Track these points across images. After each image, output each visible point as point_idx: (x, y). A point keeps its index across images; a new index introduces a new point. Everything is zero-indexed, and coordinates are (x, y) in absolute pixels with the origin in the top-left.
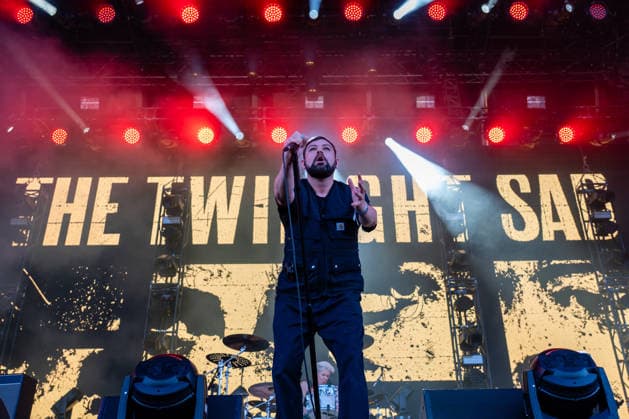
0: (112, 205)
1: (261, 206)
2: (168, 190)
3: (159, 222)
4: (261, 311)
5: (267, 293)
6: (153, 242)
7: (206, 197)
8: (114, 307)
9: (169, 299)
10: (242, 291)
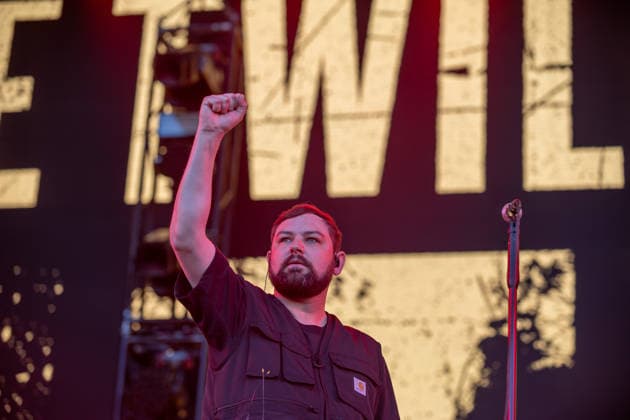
0: (15, 83)
1: (462, 72)
2: (174, 32)
3: (147, 133)
4: (468, 403)
5: (485, 345)
6: (131, 196)
7: (290, 49)
8: (24, 390)
9: (183, 365)
10: (405, 341)
